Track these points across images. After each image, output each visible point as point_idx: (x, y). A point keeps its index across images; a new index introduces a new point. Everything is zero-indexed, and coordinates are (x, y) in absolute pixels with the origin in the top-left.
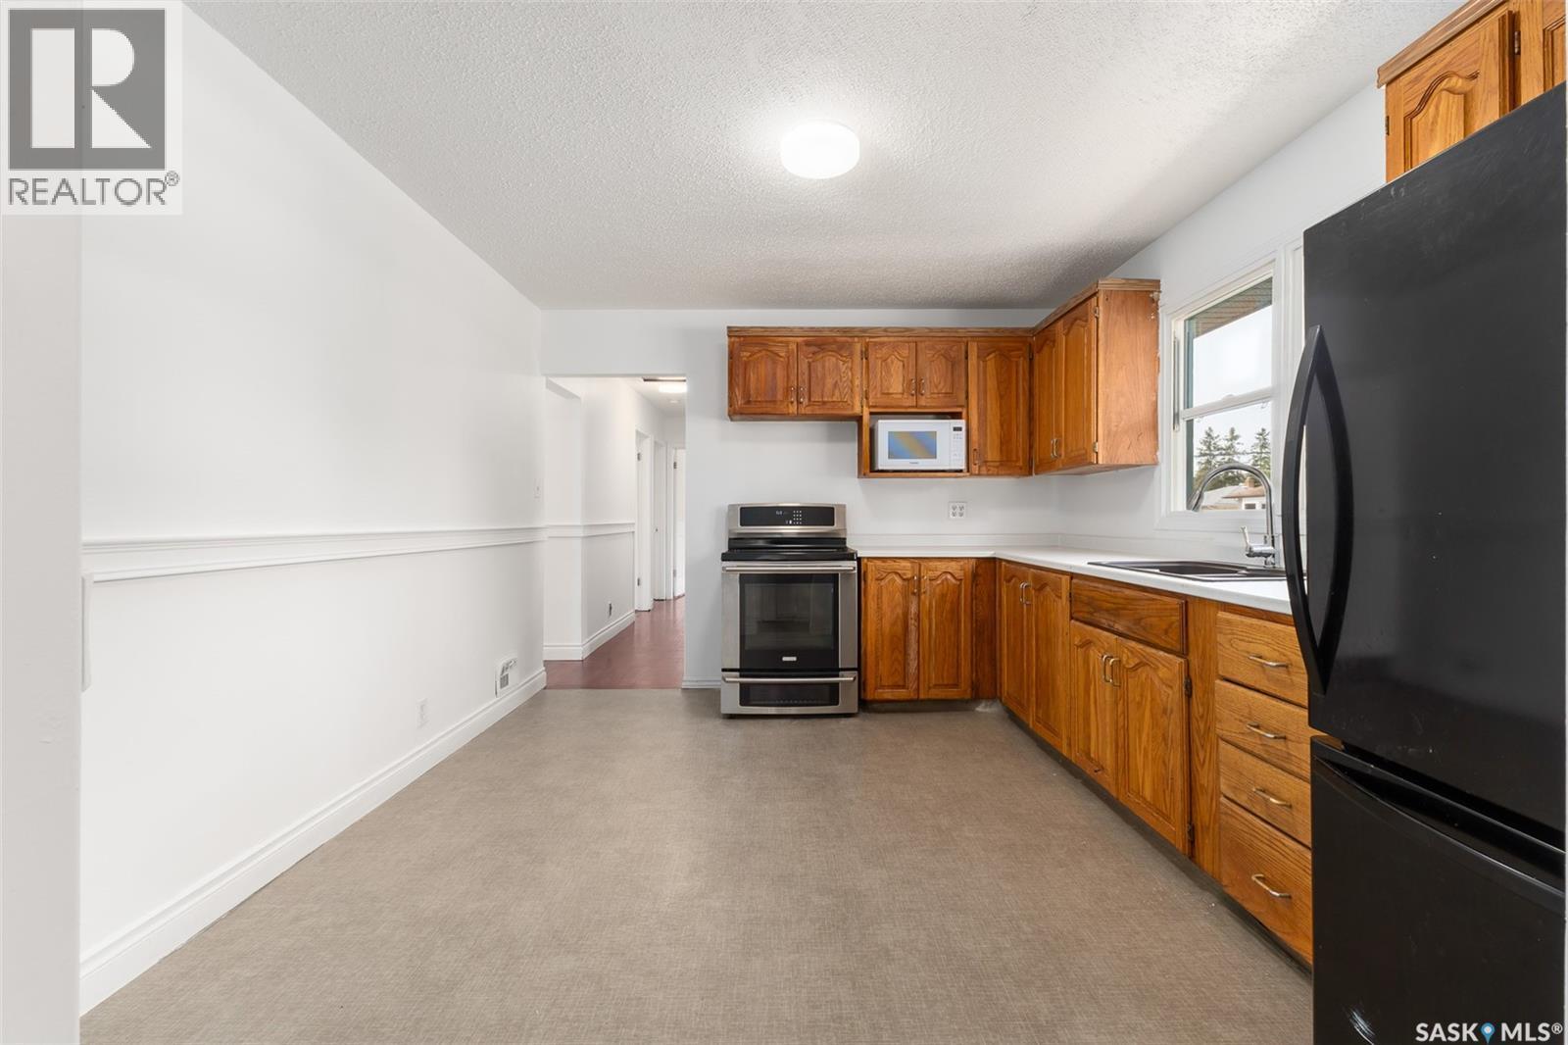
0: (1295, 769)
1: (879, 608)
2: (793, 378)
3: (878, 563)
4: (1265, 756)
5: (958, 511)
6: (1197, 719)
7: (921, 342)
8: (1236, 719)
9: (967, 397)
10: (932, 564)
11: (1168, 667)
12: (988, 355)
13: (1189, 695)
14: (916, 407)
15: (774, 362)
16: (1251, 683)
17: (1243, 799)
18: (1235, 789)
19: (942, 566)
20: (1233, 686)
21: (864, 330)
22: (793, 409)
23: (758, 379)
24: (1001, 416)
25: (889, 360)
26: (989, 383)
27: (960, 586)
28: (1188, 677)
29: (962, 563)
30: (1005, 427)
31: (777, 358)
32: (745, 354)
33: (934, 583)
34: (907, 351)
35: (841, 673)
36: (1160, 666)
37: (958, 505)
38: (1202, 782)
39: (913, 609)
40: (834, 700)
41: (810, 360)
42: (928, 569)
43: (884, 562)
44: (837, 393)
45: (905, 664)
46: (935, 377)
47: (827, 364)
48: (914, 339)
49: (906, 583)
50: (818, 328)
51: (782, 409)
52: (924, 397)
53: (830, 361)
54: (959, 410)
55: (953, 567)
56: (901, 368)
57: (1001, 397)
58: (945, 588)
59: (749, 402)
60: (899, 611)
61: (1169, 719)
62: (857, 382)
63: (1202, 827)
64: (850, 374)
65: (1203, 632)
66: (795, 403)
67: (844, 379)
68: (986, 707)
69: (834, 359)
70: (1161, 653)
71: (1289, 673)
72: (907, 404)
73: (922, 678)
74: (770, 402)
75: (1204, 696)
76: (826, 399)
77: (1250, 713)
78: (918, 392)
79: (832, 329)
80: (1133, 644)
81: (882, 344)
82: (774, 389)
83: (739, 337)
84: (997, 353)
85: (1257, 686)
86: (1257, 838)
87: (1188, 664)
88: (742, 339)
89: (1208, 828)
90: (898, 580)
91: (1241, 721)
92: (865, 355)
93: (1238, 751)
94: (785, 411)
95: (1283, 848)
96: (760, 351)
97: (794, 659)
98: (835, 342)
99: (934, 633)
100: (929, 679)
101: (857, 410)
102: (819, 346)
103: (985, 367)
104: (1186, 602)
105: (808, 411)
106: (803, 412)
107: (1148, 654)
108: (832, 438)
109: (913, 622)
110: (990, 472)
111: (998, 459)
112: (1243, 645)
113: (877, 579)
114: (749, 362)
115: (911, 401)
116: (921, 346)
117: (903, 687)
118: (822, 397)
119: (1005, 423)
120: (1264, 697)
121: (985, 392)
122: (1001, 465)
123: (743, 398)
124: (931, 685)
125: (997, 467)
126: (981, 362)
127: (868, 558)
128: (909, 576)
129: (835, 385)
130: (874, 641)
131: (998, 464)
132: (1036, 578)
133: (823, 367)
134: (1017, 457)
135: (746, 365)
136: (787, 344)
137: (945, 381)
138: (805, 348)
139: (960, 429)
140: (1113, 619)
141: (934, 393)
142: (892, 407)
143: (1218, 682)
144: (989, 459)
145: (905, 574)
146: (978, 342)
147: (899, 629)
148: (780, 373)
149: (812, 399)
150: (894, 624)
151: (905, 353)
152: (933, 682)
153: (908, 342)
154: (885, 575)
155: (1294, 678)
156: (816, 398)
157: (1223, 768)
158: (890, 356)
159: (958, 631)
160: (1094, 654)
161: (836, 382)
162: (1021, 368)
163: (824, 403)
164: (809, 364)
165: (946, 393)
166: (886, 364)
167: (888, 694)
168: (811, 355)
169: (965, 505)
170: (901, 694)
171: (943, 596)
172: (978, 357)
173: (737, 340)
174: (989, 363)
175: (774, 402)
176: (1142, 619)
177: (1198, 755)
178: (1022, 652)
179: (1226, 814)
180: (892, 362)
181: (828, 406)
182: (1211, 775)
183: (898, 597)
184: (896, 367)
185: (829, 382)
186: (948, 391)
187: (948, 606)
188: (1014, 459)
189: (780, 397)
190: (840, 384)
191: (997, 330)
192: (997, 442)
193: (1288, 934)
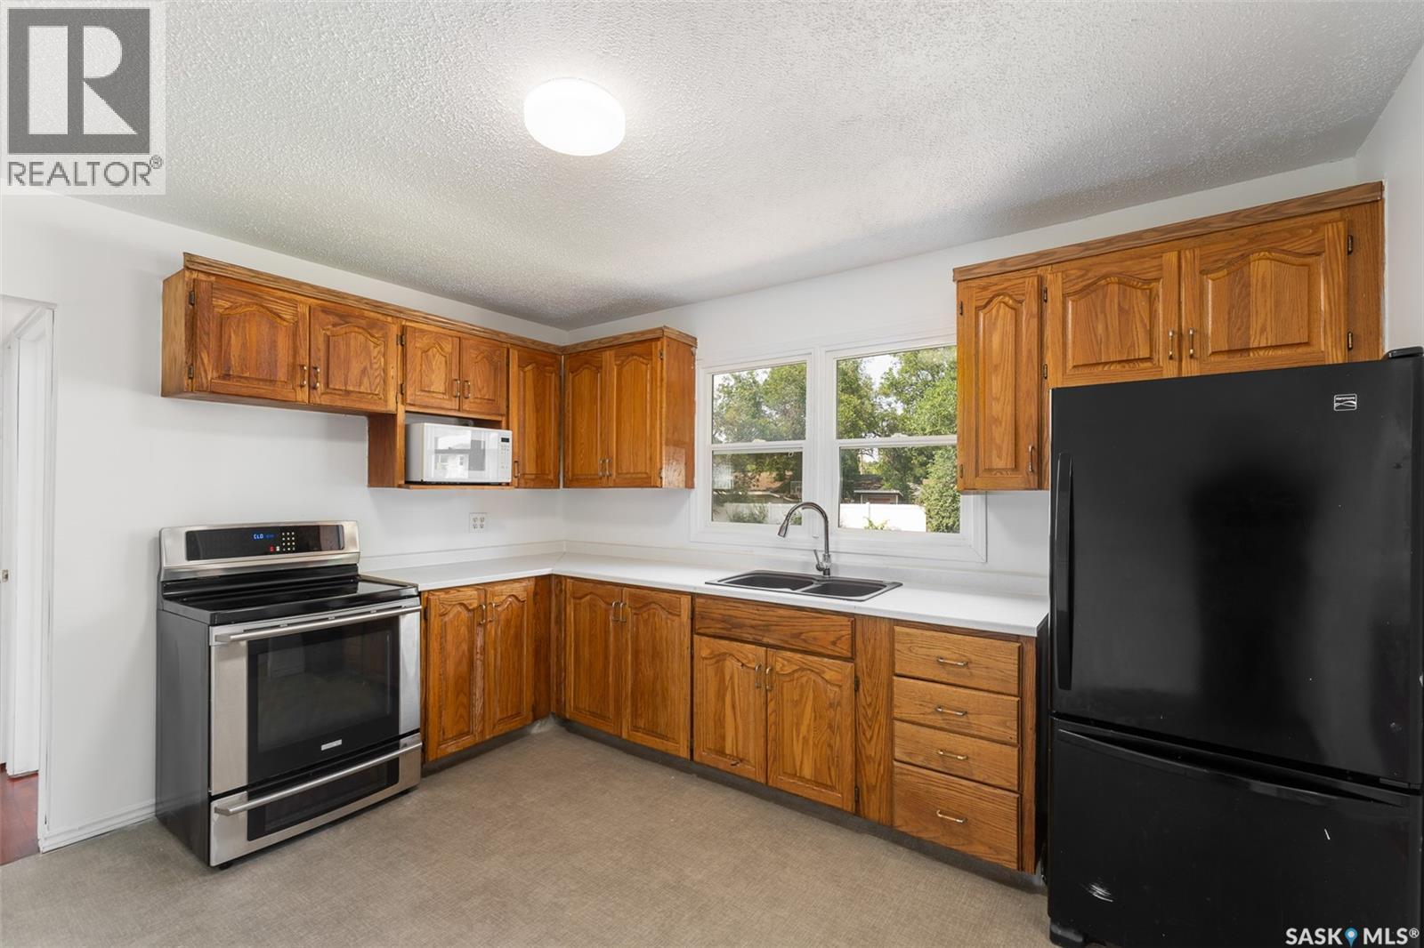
0: (976, 733)
1: (442, 649)
2: (303, 352)
3: (442, 595)
4: (947, 727)
5: (478, 523)
6: (864, 707)
7: (466, 339)
8: (916, 704)
9: (508, 407)
10: (497, 588)
11: (836, 671)
12: (527, 366)
13: (857, 690)
14: (459, 410)
15: (273, 326)
16: (932, 677)
17: (919, 760)
18: (910, 754)
19: (506, 589)
20: (912, 681)
21: (400, 310)
22: (303, 395)
23: (244, 345)
24: (537, 429)
25: (430, 353)
26: (527, 393)
27: (522, 607)
28: (856, 677)
29: (524, 584)
30: (540, 440)
31: (279, 320)
32: (221, 302)
33: (499, 609)
34: (450, 346)
35: (403, 741)
36: (826, 670)
37: (479, 516)
38: (868, 753)
39: (479, 642)
40: (393, 779)
41: (328, 333)
42: (494, 595)
43: (447, 593)
44: (366, 380)
45: (471, 705)
46: (478, 378)
47: (352, 343)
48: (459, 334)
49: (471, 614)
50: (339, 293)
51: (287, 393)
52: (467, 400)
53: (358, 339)
54: (498, 418)
55: (518, 589)
56: (444, 363)
57: (537, 411)
58: (510, 613)
59: (227, 376)
60: (465, 647)
61: (835, 711)
62: (392, 372)
63: (867, 786)
64: (383, 360)
65: (872, 641)
66: (306, 388)
67: (376, 366)
68: (540, 727)
69: (361, 338)
70: (826, 660)
71: (968, 668)
72: (449, 407)
73: (487, 717)
74: (266, 380)
75: (873, 689)
76: (351, 388)
77: (931, 699)
78: (462, 396)
79: (360, 299)
80: (789, 654)
81: (422, 331)
82: (273, 365)
83: (209, 274)
84: (534, 365)
85: (936, 679)
86: (932, 785)
87: (856, 665)
88: (213, 278)
89: (875, 786)
90: (465, 614)
91: (921, 705)
92: (402, 340)
93: (915, 727)
94: (291, 396)
95: (963, 788)
96: (247, 305)
97: (339, 742)
98: (364, 318)
99: (499, 662)
100: (495, 713)
101: (391, 407)
102: (341, 316)
103: (524, 376)
104: (853, 618)
105: (325, 400)
106: (318, 401)
107: (811, 662)
108: (332, 435)
109: (479, 656)
110: (528, 485)
111: (534, 472)
112: (924, 651)
113: (440, 616)
114: (229, 316)
115: (454, 404)
116: (465, 343)
117: (468, 733)
118: (346, 384)
119: (540, 436)
120: (943, 686)
121: (524, 403)
122: (536, 477)
123: (216, 368)
124: (496, 721)
125: (533, 480)
126: (521, 373)
127: (429, 591)
128: (475, 605)
129: (364, 371)
130: (436, 690)
131: (533, 477)
132: (634, 598)
133: (348, 345)
134: (550, 472)
135: (223, 321)
136: (295, 304)
137: (488, 386)
138: (322, 316)
139: (507, 440)
140: (761, 633)
141: (477, 398)
142: (432, 408)
143: (895, 678)
144: (527, 472)
145: (471, 604)
146: (519, 351)
147: (464, 668)
148: (283, 344)
149: (331, 386)
150: (458, 664)
151: (448, 348)
152: (498, 716)
153: (452, 336)
154: (449, 608)
155: (973, 671)
156: (337, 384)
157: (897, 741)
158: (432, 347)
159: (520, 656)
160: (731, 665)
161: (365, 368)
162: (553, 383)
163: (348, 393)
164: (328, 339)
165: (489, 400)
166: (427, 356)
167: (452, 748)
168: (330, 327)
169: (484, 515)
170: (467, 741)
171: (508, 621)
172: (519, 366)
173: (202, 277)
174: (527, 374)
175: (273, 382)
176: (802, 633)
177: (864, 734)
178: (606, 668)
179: (901, 774)
180: (434, 356)
181: (354, 396)
182: (879, 746)
183: (464, 630)
184: (438, 362)
185: (355, 368)
186: (490, 398)
187: (512, 632)
188: (547, 472)
189: (282, 374)
190: (371, 372)
191: (534, 342)
192: (534, 455)
193: (963, 845)
